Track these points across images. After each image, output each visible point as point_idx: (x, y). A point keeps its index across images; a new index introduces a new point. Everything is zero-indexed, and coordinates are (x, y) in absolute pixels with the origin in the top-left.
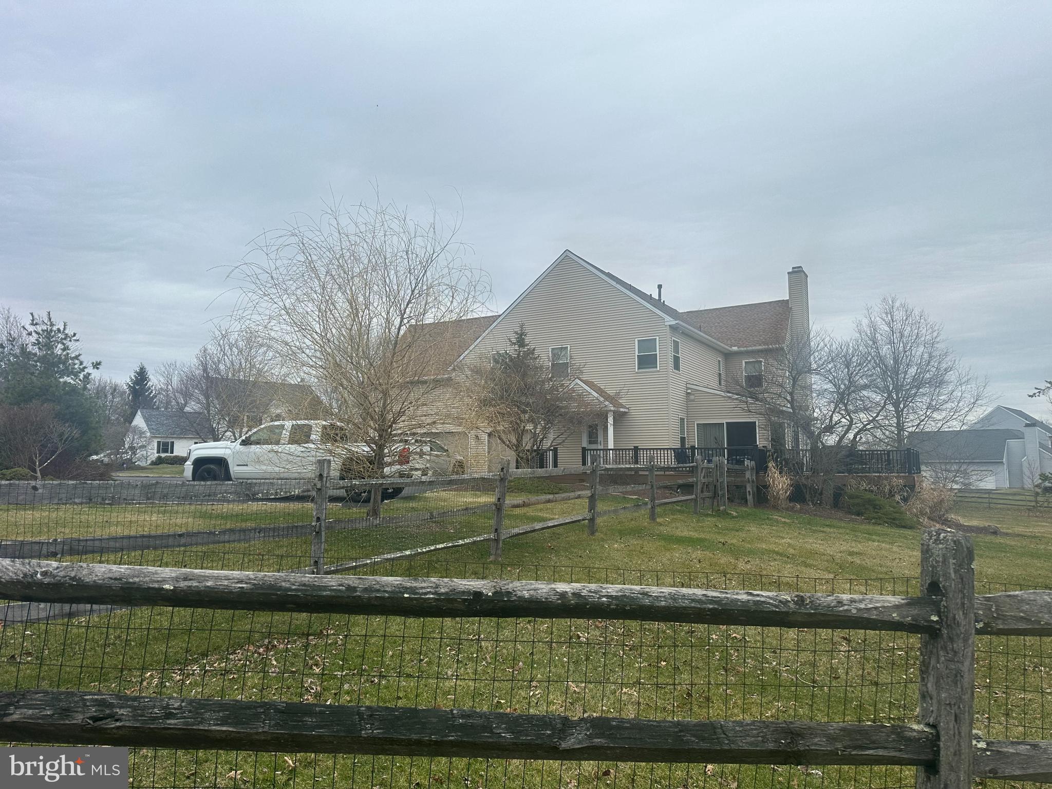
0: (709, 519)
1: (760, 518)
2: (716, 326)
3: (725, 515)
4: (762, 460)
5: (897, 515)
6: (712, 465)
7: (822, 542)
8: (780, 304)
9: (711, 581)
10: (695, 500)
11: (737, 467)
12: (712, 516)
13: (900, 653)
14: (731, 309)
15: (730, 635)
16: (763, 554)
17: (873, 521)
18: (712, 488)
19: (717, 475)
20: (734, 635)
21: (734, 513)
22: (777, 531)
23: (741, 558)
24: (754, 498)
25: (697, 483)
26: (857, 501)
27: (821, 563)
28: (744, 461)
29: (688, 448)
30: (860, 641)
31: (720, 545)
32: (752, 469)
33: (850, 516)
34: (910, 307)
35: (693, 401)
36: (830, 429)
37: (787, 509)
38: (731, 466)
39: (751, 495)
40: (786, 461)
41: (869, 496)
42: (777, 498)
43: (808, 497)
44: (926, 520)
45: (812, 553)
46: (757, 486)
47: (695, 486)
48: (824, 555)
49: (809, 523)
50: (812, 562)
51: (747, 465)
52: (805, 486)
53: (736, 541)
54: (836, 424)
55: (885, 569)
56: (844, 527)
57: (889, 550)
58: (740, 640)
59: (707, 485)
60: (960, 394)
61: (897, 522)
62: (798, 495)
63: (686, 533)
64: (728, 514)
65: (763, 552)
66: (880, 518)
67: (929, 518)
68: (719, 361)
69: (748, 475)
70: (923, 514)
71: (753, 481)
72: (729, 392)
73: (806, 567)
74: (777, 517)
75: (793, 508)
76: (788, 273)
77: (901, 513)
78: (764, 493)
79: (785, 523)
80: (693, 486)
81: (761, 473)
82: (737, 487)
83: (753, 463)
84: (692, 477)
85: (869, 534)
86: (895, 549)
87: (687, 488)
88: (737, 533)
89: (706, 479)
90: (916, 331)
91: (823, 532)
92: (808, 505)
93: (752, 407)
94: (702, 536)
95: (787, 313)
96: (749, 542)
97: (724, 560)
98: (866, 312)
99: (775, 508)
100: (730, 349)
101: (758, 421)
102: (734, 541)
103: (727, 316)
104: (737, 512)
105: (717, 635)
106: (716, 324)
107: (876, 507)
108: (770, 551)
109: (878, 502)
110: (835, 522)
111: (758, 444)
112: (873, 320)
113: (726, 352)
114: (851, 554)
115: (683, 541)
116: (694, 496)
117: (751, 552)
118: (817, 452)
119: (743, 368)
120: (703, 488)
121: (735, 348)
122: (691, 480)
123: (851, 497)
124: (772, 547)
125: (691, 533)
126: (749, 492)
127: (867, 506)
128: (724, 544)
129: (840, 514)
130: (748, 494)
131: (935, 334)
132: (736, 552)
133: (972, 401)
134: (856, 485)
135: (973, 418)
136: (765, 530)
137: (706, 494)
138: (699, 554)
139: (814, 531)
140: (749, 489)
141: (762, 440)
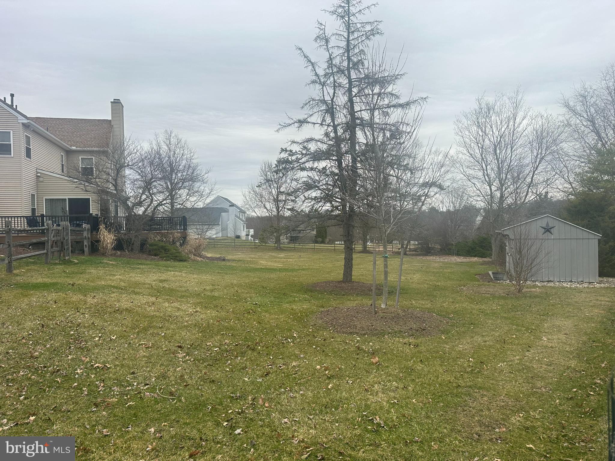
0: (58, 267)
1: (95, 263)
2: (59, 131)
3: (69, 263)
4: (95, 223)
5: (177, 254)
6: (60, 228)
7: (141, 275)
8: (105, 122)
9: (68, 318)
10: (47, 254)
11: (78, 229)
12: (59, 264)
13: (216, 349)
14: (70, 120)
15: (92, 365)
16: (104, 289)
17: (164, 259)
18: (59, 244)
19: (63, 235)
20: (96, 365)
21: (76, 261)
22: (109, 270)
23: (88, 294)
24: (89, 249)
25: (48, 241)
26: (155, 247)
27: (145, 291)
28: (82, 224)
29: (39, 216)
30: (189, 346)
31: (70, 286)
32: (88, 230)
33: (150, 257)
34: (180, 138)
35: (42, 182)
36: (140, 204)
37: (111, 255)
38: (73, 228)
39: (87, 248)
40: (111, 224)
41: (162, 244)
42: (105, 248)
43: (125, 246)
44: (193, 256)
45: (137, 284)
46: (91, 241)
47: (46, 244)
48: (145, 284)
49: (128, 263)
50: (138, 290)
51: (85, 227)
52: (123, 239)
53: (82, 282)
54: (144, 201)
55: (183, 289)
56: (150, 264)
57: (181, 276)
58: (102, 368)
59: (56, 242)
60: (203, 188)
61: (178, 258)
62: (119, 246)
63: (40, 280)
64: (71, 262)
65: (103, 287)
66: (168, 257)
67: (194, 255)
68: (62, 155)
69: (85, 234)
70: (191, 252)
71: (89, 238)
72: (70, 177)
73: (136, 294)
74: (106, 261)
75: (115, 254)
76: (111, 102)
77: (179, 253)
78: (96, 246)
79: (112, 264)
80: (44, 243)
81: (94, 233)
82: (77, 242)
83: (89, 226)
84: (44, 237)
85: (166, 267)
86: (184, 275)
87: (40, 245)
88: (82, 276)
89: (55, 238)
90: (182, 152)
91: (138, 268)
92: (125, 251)
93: (88, 188)
94: (54, 281)
95: (110, 128)
96: (92, 282)
97: (76, 297)
98: (155, 136)
99: (104, 255)
100: (70, 147)
101: (92, 197)
102: (81, 282)
103: (68, 124)
104: (78, 260)
105: (81, 369)
106: (59, 129)
107: (166, 250)
108: (108, 286)
109: (167, 248)
110: (144, 261)
111: (91, 213)
112: (159, 142)
113: (68, 149)
114: (161, 281)
115: (39, 287)
116: (46, 251)
117: (96, 289)
118: (131, 218)
119: (80, 162)
120: (52, 245)
121: (74, 148)
122: (43, 239)
123: (151, 245)
124: (109, 283)
125: (44, 279)
126: (86, 245)
127: (161, 250)
128: (73, 285)
129: (145, 256)
130: (85, 247)
131: (192, 154)
132: (84, 290)
133: (209, 192)
134: (154, 238)
135: (208, 201)
136: (101, 272)
137: (55, 249)
138: (53, 296)
139: (133, 269)
140: (85, 243)
141: (94, 210)
